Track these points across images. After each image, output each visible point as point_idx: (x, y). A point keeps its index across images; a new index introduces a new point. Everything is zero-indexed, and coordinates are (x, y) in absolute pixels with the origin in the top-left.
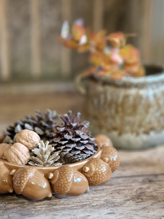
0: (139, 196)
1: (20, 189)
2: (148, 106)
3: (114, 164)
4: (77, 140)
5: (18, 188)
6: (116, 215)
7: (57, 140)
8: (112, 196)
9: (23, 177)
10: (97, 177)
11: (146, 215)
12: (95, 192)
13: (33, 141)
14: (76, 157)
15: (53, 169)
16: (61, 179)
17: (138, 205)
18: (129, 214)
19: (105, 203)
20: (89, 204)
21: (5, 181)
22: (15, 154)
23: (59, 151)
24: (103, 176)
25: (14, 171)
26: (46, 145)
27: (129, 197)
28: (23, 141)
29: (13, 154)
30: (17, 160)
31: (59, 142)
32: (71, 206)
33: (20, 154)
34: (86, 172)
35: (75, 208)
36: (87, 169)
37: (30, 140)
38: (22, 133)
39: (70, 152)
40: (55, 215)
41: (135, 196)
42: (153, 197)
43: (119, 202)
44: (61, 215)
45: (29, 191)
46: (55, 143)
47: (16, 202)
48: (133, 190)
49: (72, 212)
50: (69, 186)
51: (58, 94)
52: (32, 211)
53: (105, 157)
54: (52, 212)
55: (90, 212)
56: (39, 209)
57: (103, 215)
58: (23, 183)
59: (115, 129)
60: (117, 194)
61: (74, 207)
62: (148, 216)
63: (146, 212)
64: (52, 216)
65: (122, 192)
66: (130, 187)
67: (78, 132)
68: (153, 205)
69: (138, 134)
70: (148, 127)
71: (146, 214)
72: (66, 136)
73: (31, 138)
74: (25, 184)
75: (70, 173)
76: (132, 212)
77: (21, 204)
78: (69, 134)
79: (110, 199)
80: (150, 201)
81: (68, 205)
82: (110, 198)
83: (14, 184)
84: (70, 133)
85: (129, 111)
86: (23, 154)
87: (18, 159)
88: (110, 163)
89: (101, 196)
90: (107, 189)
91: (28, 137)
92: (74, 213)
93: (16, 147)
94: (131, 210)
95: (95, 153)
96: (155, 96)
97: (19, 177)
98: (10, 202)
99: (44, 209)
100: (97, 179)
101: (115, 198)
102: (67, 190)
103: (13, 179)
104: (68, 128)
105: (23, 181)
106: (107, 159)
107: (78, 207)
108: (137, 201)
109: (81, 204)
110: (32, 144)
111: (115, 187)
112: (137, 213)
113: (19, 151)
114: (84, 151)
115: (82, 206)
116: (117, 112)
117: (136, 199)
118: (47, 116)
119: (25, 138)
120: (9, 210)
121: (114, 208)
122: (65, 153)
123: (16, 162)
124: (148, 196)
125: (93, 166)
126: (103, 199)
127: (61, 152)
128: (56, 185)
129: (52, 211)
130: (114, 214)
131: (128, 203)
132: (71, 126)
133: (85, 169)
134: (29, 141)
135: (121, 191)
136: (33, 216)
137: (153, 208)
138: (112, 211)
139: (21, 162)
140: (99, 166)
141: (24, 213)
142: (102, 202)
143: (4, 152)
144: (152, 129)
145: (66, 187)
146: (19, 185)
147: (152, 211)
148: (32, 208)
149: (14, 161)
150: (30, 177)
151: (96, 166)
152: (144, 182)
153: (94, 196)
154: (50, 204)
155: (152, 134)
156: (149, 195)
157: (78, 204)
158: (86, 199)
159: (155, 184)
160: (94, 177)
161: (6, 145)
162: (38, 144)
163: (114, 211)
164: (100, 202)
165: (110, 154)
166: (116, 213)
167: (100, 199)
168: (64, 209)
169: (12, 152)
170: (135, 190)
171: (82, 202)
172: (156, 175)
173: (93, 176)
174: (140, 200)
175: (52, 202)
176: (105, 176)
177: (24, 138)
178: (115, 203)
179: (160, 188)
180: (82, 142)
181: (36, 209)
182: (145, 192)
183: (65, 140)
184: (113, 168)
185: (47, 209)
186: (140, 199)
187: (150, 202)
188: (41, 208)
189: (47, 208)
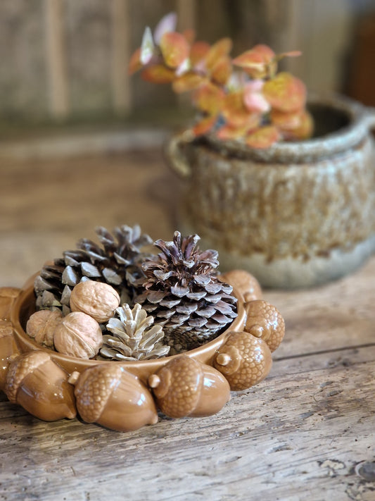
0: (329, 402)
1: (93, 415)
2: (326, 200)
3: (275, 337)
4: (199, 296)
5: (89, 412)
6: (294, 452)
7: (156, 299)
8: (275, 405)
9: (100, 389)
10: (247, 373)
11: (352, 447)
12: (240, 399)
13: (106, 305)
14: (198, 333)
15: (156, 366)
16: (177, 387)
17: (331, 424)
18: (318, 449)
19: (264, 423)
20: (232, 428)
21: (58, 394)
22: (73, 337)
23: (163, 323)
24: (259, 370)
25: (75, 376)
26: (134, 313)
27: (310, 406)
28: (87, 307)
29: (70, 338)
30: (78, 348)
31: (162, 304)
32: (195, 436)
33: (84, 336)
34: (225, 366)
35: (205, 442)
36: (227, 359)
37: (100, 305)
38: (83, 290)
39: (186, 323)
40: (169, 461)
41: (322, 402)
42: (359, 404)
43: (291, 418)
44: (180, 459)
45: (113, 416)
46: (153, 305)
47: (81, 433)
48: (316, 388)
49: (203, 452)
50: (194, 401)
51: (112, 156)
52: (118, 453)
53: (254, 325)
54: (161, 453)
55: (240, 447)
56: (131, 448)
57: (266, 453)
58: (99, 403)
59: (259, 249)
60: (283, 399)
61: (203, 437)
62: (359, 451)
63: (352, 441)
64: (161, 463)
65: (293, 394)
66: (308, 381)
67: (198, 279)
68: (362, 421)
69: (306, 258)
70: (327, 241)
71: (352, 444)
72: (175, 289)
73: (103, 300)
74: (103, 403)
75: (195, 375)
76: (323, 442)
77: (91, 438)
78: (180, 285)
79: (272, 414)
80: (355, 413)
81: (189, 433)
82: (273, 411)
83: (79, 404)
84: (183, 282)
85: (288, 212)
86: (89, 336)
87: (80, 348)
88: (265, 338)
89: (252, 409)
90: (261, 389)
91: (96, 298)
92: (207, 454)
93: (73, 321)
94: (321, 437)
95: (234, 319)
96: (339, 176)
97: (90, 391)
98: (67, 434)
99: (142, 447)
100: (247, 378)
101: (281, 410)
102: (190, 409)
103: (76, 393)
104: (176, 271)
105: (99, 399)
106: (260, 329)
107: (212, 438)
108: (329, 414)
109: (215, 429)
110: (105, 311)
111: (277, 384)
112: (334, 444)
113: (81, 330)
114: (215, 319)
115: (220, 435)
116: (261, 214)
117: (326, 411)
118: (122, 237)
119: (90, 299)
120: (70, 455)
121: (286, 434)
122: (174, 326)
123: (76, 353)
124: (349, 402)
125: (237, 351)
126: (259, 415)
127: (166, 324)
128: (167, 401)
129: (160, 451)
130: (287, 449)
131: (311, 420)
132: (182, 267)
133: (222, 360)
134: (98, 306)
135: (290, 391)
136: (123, 467)
137: (364, 430)
138: (282, 444)
139: (87, 351)
140: (250, 350)
141: (103, 459)
142: (259, 423)
143: (46, 331)
144: (335, 245)
145: (189, 404)
146: (92, 407)
147: (363, 437)
148: (117, 446)
149: (72, 352)
150: (113, 388)
151: (243, 350)
152: (332, 367)
153: (238, 407)
154: (153, 435)
155: (335, 255)
156: (349, 398)
157: (210, 430)
158: (225, 417)
159: (355, 370)
160: (240, 374)
161: (49, 316)
162: (117, 310)
163: (287, 442)
164: (255, 422)
165: (265, 317)
166: (291, 447)
167: (253, 416)
168: (183, 444)
169: (66, 333)
170: (319, 388)
171: (218, 425)
172: (355, 349)
173: (239, 372)
174: (333, 412)
175: (155, 429)
176: (263, 370)
177: (87, 300)
178: (283, 423)
179: (369, 380)
180: (209, 300)
181: (127, 449)
182: (341, 392)
183: (175, 298)
184: (273, 347)
185: (151, 448)
186: (333, 408)
187: (356, 415)
188: (136, 444)
189: (148, 445)
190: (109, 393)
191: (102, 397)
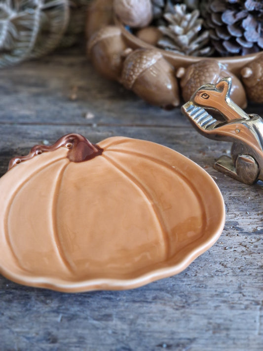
16: (192, 82)
34: (246, 78)
74: (134, 77)
190: (141, 71)
191: (134, 72)
